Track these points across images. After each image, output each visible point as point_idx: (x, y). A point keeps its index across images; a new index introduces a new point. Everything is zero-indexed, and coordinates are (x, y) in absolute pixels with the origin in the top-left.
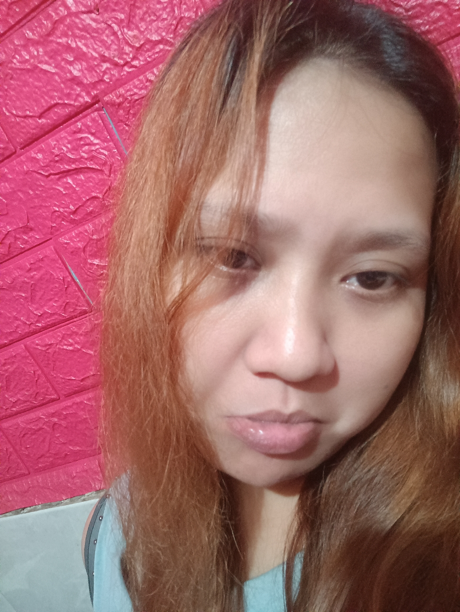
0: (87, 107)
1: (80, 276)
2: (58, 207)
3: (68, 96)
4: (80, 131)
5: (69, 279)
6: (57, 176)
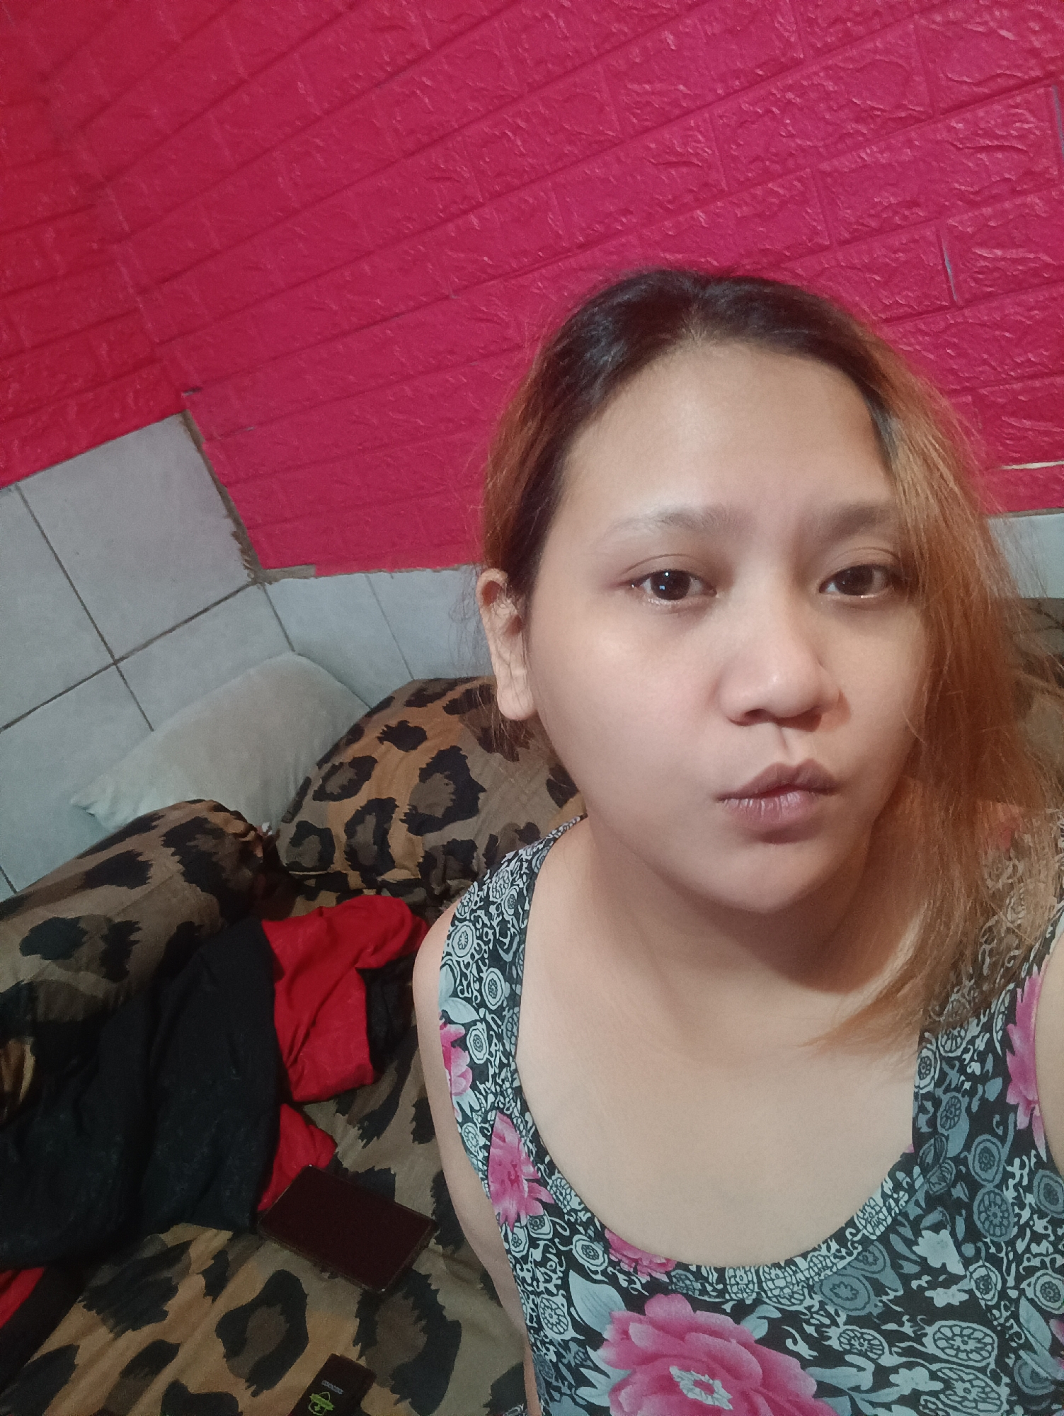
0: (1035, 81)
1: (955, 266)
2: (961, 184)
3: (1019, 67)
4: (1017, 106)
5: (940, 267)
6: (971, 151)
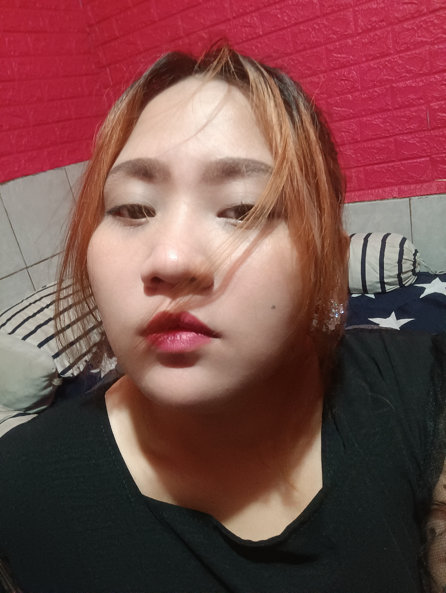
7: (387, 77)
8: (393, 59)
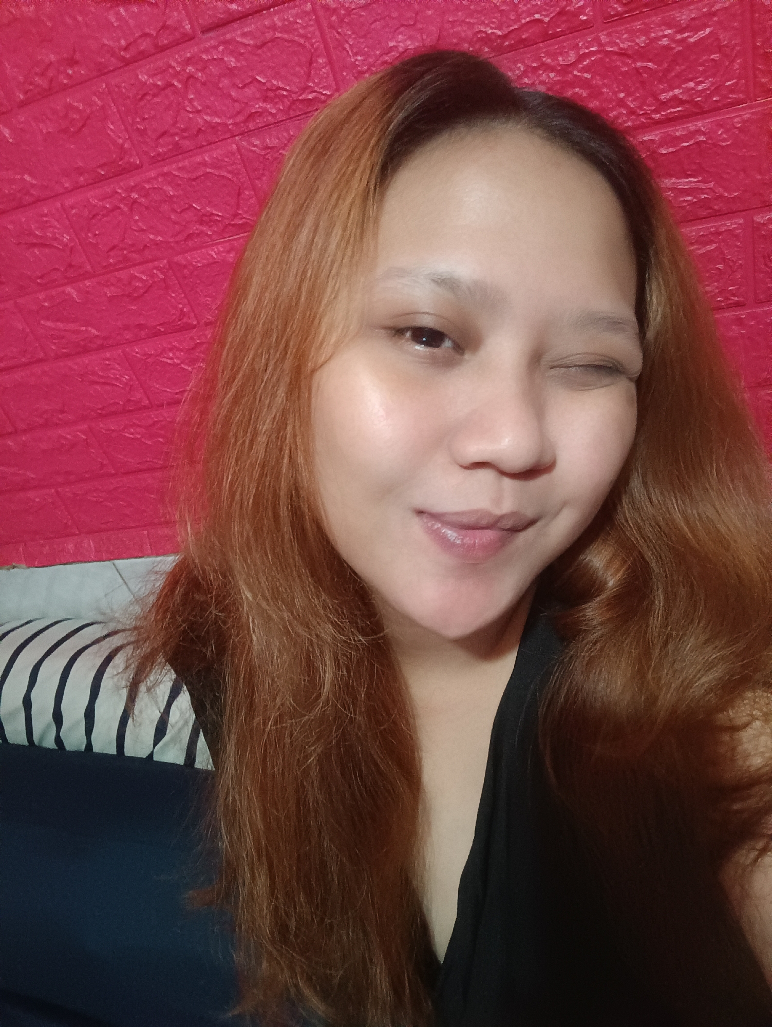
7: (152, 236)
8: (148, 181)
